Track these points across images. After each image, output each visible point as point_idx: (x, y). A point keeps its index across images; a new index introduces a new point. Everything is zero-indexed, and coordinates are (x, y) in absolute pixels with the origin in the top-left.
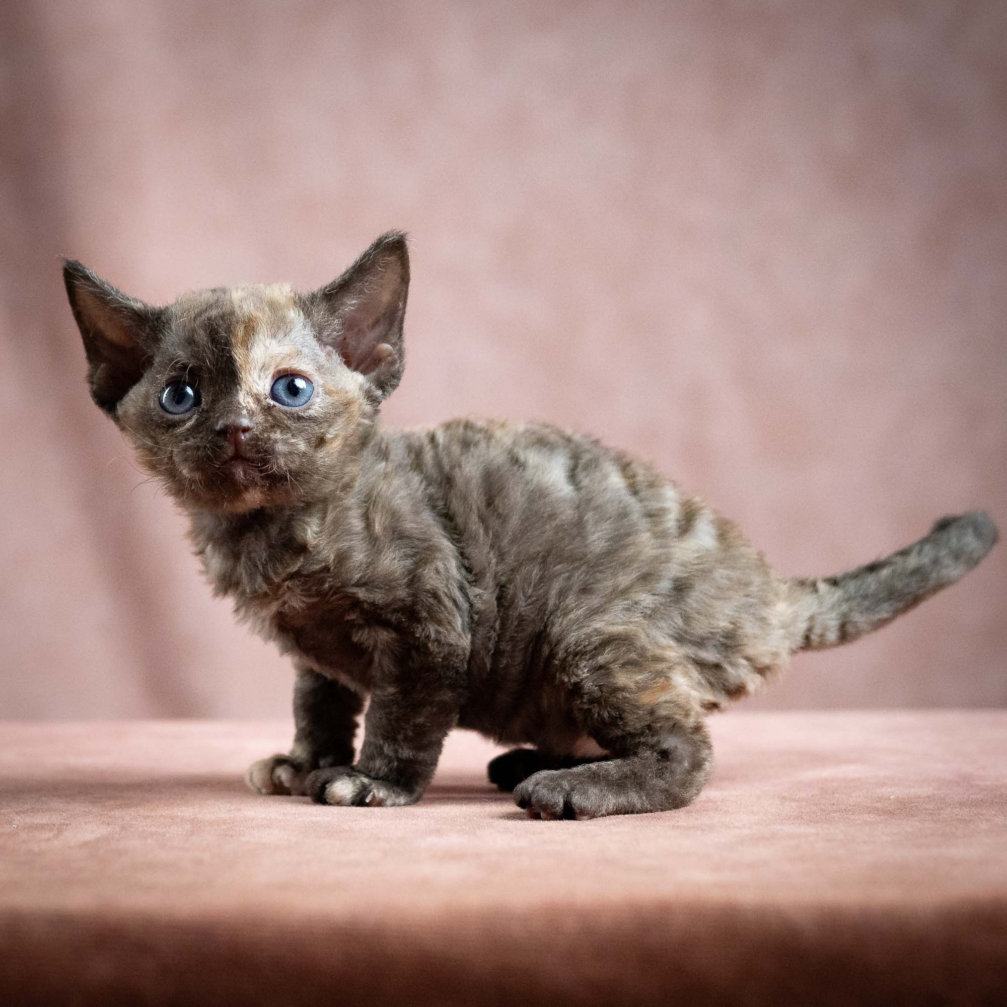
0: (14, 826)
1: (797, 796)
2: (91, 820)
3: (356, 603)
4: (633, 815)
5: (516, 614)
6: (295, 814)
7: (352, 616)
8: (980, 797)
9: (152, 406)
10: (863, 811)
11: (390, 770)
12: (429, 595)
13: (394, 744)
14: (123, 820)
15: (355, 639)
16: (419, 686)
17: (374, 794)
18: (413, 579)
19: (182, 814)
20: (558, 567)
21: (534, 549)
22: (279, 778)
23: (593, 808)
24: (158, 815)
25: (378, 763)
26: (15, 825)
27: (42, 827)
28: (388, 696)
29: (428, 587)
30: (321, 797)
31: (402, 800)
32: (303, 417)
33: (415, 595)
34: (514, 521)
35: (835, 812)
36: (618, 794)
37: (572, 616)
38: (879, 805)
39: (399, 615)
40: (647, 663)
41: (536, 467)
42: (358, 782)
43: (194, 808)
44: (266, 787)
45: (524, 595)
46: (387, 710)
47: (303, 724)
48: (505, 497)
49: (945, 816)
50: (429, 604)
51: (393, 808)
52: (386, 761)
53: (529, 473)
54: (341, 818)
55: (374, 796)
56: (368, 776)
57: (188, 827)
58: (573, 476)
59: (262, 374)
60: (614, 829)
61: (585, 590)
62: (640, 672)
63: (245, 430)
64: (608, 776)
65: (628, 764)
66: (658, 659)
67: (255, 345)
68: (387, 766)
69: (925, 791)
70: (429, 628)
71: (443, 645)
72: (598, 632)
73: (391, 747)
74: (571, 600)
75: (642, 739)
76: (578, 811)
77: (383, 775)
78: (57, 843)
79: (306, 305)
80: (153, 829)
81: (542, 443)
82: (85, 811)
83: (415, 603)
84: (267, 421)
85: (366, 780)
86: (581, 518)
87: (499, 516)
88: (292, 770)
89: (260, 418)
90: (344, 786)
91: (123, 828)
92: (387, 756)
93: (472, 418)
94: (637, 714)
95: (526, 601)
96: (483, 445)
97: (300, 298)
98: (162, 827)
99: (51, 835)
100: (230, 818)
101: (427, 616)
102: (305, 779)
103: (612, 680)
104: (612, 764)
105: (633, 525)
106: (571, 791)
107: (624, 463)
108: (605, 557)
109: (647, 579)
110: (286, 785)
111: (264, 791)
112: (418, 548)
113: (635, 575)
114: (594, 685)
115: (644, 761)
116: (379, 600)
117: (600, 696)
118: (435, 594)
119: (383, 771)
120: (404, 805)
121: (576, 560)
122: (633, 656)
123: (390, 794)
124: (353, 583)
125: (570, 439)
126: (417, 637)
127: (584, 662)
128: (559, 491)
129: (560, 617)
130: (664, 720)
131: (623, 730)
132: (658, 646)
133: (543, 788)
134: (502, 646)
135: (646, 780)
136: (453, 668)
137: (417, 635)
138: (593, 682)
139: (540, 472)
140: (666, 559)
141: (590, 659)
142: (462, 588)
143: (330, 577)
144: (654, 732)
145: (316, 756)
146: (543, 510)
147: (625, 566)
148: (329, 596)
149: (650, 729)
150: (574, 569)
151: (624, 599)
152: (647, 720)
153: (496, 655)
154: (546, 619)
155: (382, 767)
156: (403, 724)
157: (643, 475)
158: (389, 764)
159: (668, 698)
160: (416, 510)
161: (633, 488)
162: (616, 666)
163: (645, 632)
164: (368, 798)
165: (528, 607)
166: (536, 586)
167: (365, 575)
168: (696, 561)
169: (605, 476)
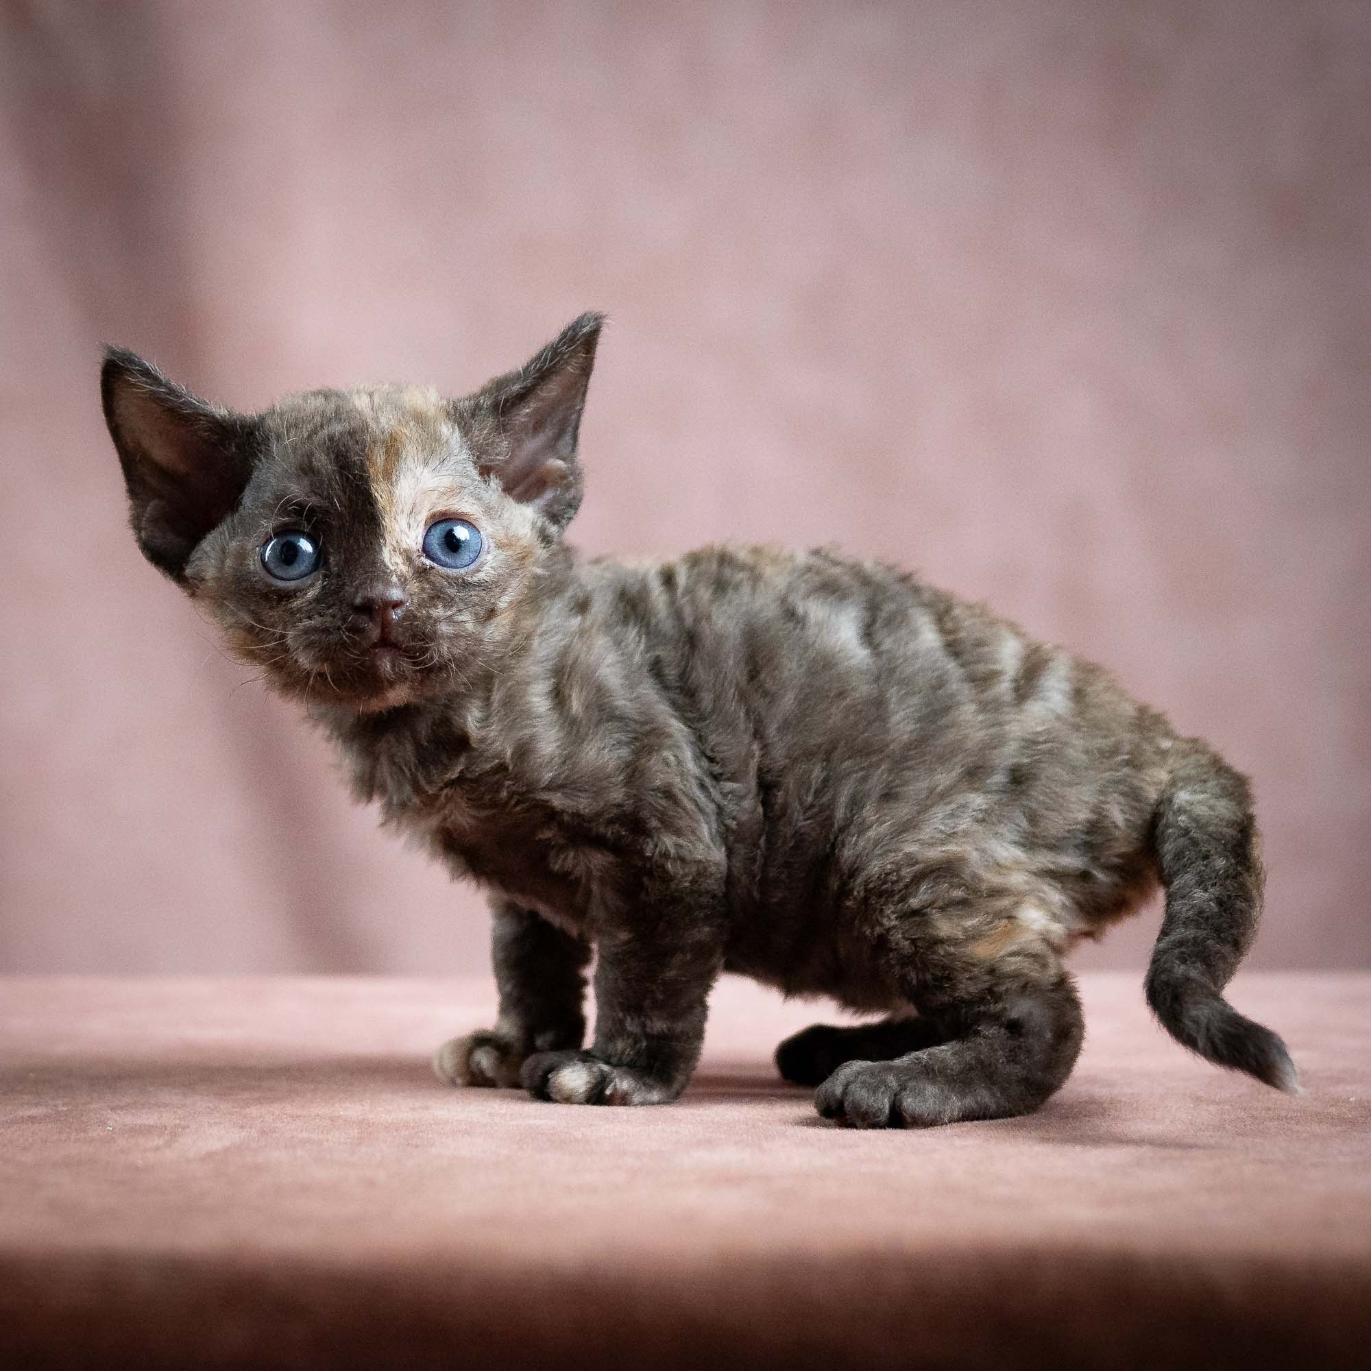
0: (108, 1128)
1: (1218, 1096)
2: (217, 1120)
3: (552, 815)
5: (789, 831)
7: (546, 834)
9: (252, 567)
10: (1312, 1120)
11: (638, 1052)
12: (659, 795)
13: (639, 1017)
14: (262, 1121)
15: (556, 866)
16: (662, 927)
17: (615, 1085)
18: (633, 773)
19: (347, 1113)
20: (847, 764)
21: (816, 740)
22: (479, 1064)
24: (313, 1114)
25: (620, 1045)
26: (110, 1126)
27: (148, 1130)
28: (620, 946)
29: (658, 783)
30: (542, 1092)
31: (655, 1096)
32: (470, 584)
33: (638, 799)
34: (788, 702)
35: (1272, 1119)
36: (962, 1094)
37: (871, 833)
38: (1333, 1110)
39: (617, 826)
40: (981, 900)
41: (820, 625)
42: (595, 1069)
43: (363, 1105)
44: (460, 1075)
45: (801, 804)
46: (623, 967)
47: (508, 988)
48: (776, 668)
50: (661, 808)
51: (645, 1107)
52: (630, 1041)
53: (811, 631)
54: (571, 1122)
55: (615, 1089)
56: (607, 1063)
57: (354, 1132)
58: (868, 635)
59: (412, 521)
60: (958, 1142)
61: (888, 796)
62: (971, 916)
63: (397, 605)
64: (945, 1068)
65: (969, 1049)
66: (997, 892)
67: (402, 477)
68: (632, 1048)
70: (664, 843)
71: (688, 863)
72: (911, 860)
73: (636, 1021)
74: (869, 812)
75: (982, 1008)
76: (909, 1120)
77: (628, 1060)
78: (169, 1155)
79: (463, 418)
80: (305, 1135)
81: (830, 589)
82: (209, 1108)
83: (638, 808)
84: (423, 590)
85: (606, 1068)
86: (884, 695)
87: (766, 694)
88: (495, 1053)
89: (414, 586)
90: (575, 1076)
91: (263, 1132)
92: (630, 1035)
93: (730, 548)
94: (970, 972)
95: (805, 813)
96: (746, 589)
97: (455, 408)
98: (318, 1133)
99: (161, 1142)
100: (414, 1120)
101: (659, 825)
102: (518, 1066)
103: (931, 931)
104: (947, 1051)
105: (952, 696)
106: (901, 1090)
107: (942, 610)
108: (916, 748)
109: (974, 774)
110: (490, 1074)
111: (459, 1081)
112: (636, 732)
113: (958, 770)
114: (904, 937)
115: (989, 1041)
116: (585, 808)
117: (916, 953)
118: (668, 793)
119: (629, 1054)
120: (659, 1103)
121: (874, 752)
122: (958, 894)
123: (638, 1086)
124: (543, 786)
125: (865, 581)
126: (648, 857)
127: (891, 906)
128: (852, 658)
129: (853, 836)
130: (1011, 979)
131: (950, 996)
132: (999, 866)
133: (862, 1088)
134: (773, 873)
135: (996, 1068)
136: (707, 892)
137: (647, 855)
138: (903, 933)
139: (825, 631)
140: (998, 742)
141: (899, 902)
142: (702, 786)
143: (508, 780)
144: (997, 998)
145: (530, 1032)
146: (826, 687)
147: (943, 759)
148: (510, 806)
149: (991, 994)
150: (871, 765)
151: (946, 804)
152: (986, 981)
153: (765, 884)
154: (832, 837)
155: (625, 1049)
156: (648, 985)
157: (969, 628)
158: (635, 1043)
159: (1014, 948)
160: (631, 682)
161: (954, 649)
162: (934, 911)
163: (977, 849)
164: (608, 1092)
165: (808, 822)
166: (818, 793)
167: (559, 774)
168: (1041, 739)
169: (915, 633)
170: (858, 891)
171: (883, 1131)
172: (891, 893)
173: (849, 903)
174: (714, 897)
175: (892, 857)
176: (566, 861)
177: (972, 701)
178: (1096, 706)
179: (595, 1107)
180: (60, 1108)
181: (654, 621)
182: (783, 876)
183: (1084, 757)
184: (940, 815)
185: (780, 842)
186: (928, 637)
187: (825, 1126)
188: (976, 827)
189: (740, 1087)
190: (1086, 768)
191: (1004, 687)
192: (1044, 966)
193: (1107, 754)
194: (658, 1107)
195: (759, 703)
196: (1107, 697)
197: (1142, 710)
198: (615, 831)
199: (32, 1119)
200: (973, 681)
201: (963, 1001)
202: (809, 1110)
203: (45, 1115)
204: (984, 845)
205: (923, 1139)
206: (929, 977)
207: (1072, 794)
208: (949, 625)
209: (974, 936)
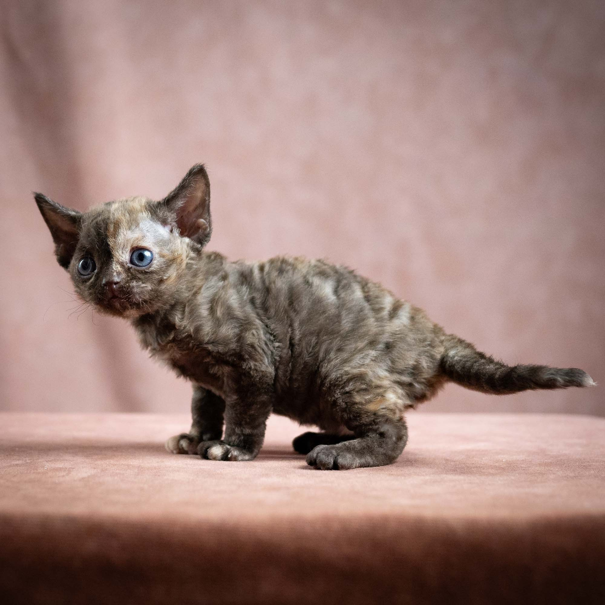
2: (85, 466)
4: (368, 468)
5: (302, 362)
6: (192, 464)
7: (207, 360)
8: (550, 461)
9: (75, 271)
11: (240, 441)
12: (249, 346)
13: (240, 428)
14: (102, 466)
15: (211, 372)
16: (249, 394)
17: (232, 453)
18: (240, 338)
19: (133, 463)
20: (325, 337)
21: (314, 328)
22: (182, 445)
23: (348, 465)
24: (121, 464)
25: (233, 438)
26: (46, 468)
27: (60, 469)
28: (234, 401)
29: (249, 342)
30: (205, 456)
31: (247, 457)
32: (148, 272)
33: (241, 347)
34: (304, 314)
36: (360, 458)
37: (333, 363)
38: (497, 464)
39: (233, 357)
40: (372, 389)
41: (318, 286)
42: (225, 447)
44: (175, 450)
45: (307, 352)
46: (235, 409)
48: (300, 301)
49: (531, 471)
50: (249, 351)
51: (243, 462)
52: (237, 436)
53: (314, 288)
55: (232, 455)
56: (229, 445)
57: (136, 470)
58: (336, 292)
59: (124, 252)
60: (358, 475)
61: (340, 350)
62: (368, 395)
63: (116, 283)
64: (355, 448)
65: (364, 441)
66: (378, 387)
69: (522, 457)
70: (250, 364)
71: (259, 372)
72: (347, 373)
74: (332, 355)
75: (370, 427)
76: (340, 467)
77: (237, 444)
78: (67, 478)
79: (153, 209)
80: (118, 471)
81: (323, 274)
82: (82, 461)
83: (241, 351)
84: (128, 276)
85: (229, 447)
86: (340, 313)
87: (295, 311)
88: (188, 441)
89: (124, 276)
90: (217, 450)
91: (102, 470)
92: (237, 434)
93: (286, 257)
94: (367, 414)
95: (308, 355)
97: (149, 206)
98: (123, 471)
99: (65, 474)
100: (158, 466)
101: (248, 357)
102: (197, 446)
103: (353, 399)
104: (356, 442)
105: (366, 315)
106: (337, 455)
107: (364, 285)
108: (351, 333)
109: (372, 344)
110: (186, 449)
111: (175, 452)
112: (241, 323)
113: (366, 342)
114: (342, 401)
115: (372, 439)
116: (221, 350)
117: (346, 407)
118: (252, 346)
119: (237, 442)
120: (248, 460)
121: (335, 333)
122: (364, 386)
123: (240, 454)
124: (205, 342)
125: (336, 272)
126: (244, 369)
127: (338, 390)
128: (329, 299)
129: (326, 363)
130: (381, 417)
131: (359, 422)
132: (379, 378)
133: (323, 455)
134: (295, 376)
135: (374, 449)
136: (266, 383)
137: (243, 368)
138: (342, 400)
139: (319, 289)
140: (382, 333)
141: (341, 389)
142: (266, 344)
143: (192, 340)
144: (376, 424)
145: (202, 434)
146: (319, 309)
147: (361, 337)
148: (194, 350)
149: (374, 422)
150: (334, 338)
151: (361, 354)
152: (372, 418)
153: (291, 380)
154: (318, 364)
155: (236, 439)
156: (243, 415)
157: (374, 291)
158: (239, 438)
159: (384, 407)
160: (242, 305)
161: (367, 298)
162: (354, 392)
163: (371, 371)
164: (229, 456)
165: (309, 358)
166: (314, 347)
167: (211, 338)
168: (398, 333)
169: (353, 292)
170: (327, 384)
171: (331, 471)
172: (339, 385)
173: (324, 389)
174: (269, 385)
175: (340, 372)
176: (215, 370)
177: (373, 317)
178: (418, 323)
179: (225, 462)
180: (28, 461)
181: (253, 284)
182: (299, 378)
183: (413, 341)
184: (359, 358)
185: (298, 365)
186: (358, 294)
187: (309, 469)
188: (372, 363)
189: (278, 454)
190: (414, 345)
191: (385, 313)
192: (395, 413)
193: (422, 341)
194: (248, 462)
195: (292, 314)
196: (422, 320)
197: (435, 326)
198: (232, 359)
199: (17, 465)
200: (374, 310)
201: (364, 424)
202: (304, 463)
203: (22, 464)
204: (374, 370)
205: (346, 474)
206: (351, 416)
207: (408, 354)
208: (366, 290)
209: (370, 401)
